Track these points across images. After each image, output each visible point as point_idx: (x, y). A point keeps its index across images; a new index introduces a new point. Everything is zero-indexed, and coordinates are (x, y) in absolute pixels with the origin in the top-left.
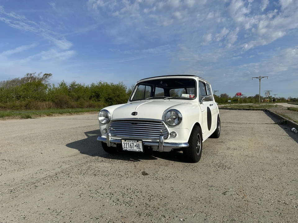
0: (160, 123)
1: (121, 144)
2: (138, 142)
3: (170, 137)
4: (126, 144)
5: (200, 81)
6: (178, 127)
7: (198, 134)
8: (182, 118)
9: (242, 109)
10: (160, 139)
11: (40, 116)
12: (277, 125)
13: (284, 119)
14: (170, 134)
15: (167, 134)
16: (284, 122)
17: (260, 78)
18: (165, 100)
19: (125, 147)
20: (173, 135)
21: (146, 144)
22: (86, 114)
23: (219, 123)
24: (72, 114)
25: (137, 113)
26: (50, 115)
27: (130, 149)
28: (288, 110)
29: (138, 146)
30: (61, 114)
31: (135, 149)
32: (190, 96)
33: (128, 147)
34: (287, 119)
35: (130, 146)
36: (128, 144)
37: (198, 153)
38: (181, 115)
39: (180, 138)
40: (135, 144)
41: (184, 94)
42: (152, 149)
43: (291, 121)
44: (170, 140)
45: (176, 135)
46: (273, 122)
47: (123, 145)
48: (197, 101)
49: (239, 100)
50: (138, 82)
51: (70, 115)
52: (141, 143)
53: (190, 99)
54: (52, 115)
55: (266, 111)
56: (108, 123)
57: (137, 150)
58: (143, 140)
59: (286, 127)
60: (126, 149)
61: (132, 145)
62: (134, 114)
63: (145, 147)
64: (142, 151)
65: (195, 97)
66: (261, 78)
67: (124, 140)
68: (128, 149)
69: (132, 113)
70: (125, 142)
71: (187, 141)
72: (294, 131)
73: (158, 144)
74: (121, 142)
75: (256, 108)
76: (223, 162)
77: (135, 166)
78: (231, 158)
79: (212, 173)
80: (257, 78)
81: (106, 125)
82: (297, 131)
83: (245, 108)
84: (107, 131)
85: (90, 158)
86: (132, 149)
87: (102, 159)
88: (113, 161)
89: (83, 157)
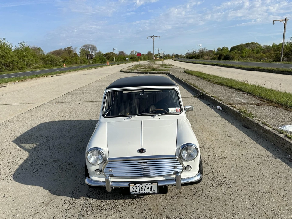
0: (175, 159)
1: (128, 188)
2: (152, 184)
3: (185, 171)
4: (135, 188)
9: (148, 73)
12: (198, 99)
13: (200, 92)
14: (185, 168)
15: (182, 169)
16: (201, 95)
17: (153, 38)
19: (134, 190)
21: (160, 184)
25: (145, 150)
27: (141, 191)
31: (148, 191)
32: (176, 109)
33: (138, 190)
35: (142, 188)
36: (138, 188)
41: (170, 108)
45: (191, 168)
47: (131, 189)
48: (184, 115)
52: (156, 185)
53: (178, 113)
56: (101, 163)
57: (150, 192)
60: (135, 192)
61: (144, 188)
62: (141, 151)
63: (160, 187)
65: (181, 110)
67: (133, 184)
68: (138, 193)
70: (135, 186)
72: (220, 109)
73: (175, 183)
74: (129, 186)
75: (159, 72)
76: (216, 174)
77: (150, 209)
78: (215, 165)
79: (225, 198)
80: (151, 37)
81: (99, 165)
82: (222, 110)
83: (151, 72)
84: (101, 171)
85: (77, 204)
86: (144, 191)
87: (95, 202)
88: (113, 204)
89: (65, 203)
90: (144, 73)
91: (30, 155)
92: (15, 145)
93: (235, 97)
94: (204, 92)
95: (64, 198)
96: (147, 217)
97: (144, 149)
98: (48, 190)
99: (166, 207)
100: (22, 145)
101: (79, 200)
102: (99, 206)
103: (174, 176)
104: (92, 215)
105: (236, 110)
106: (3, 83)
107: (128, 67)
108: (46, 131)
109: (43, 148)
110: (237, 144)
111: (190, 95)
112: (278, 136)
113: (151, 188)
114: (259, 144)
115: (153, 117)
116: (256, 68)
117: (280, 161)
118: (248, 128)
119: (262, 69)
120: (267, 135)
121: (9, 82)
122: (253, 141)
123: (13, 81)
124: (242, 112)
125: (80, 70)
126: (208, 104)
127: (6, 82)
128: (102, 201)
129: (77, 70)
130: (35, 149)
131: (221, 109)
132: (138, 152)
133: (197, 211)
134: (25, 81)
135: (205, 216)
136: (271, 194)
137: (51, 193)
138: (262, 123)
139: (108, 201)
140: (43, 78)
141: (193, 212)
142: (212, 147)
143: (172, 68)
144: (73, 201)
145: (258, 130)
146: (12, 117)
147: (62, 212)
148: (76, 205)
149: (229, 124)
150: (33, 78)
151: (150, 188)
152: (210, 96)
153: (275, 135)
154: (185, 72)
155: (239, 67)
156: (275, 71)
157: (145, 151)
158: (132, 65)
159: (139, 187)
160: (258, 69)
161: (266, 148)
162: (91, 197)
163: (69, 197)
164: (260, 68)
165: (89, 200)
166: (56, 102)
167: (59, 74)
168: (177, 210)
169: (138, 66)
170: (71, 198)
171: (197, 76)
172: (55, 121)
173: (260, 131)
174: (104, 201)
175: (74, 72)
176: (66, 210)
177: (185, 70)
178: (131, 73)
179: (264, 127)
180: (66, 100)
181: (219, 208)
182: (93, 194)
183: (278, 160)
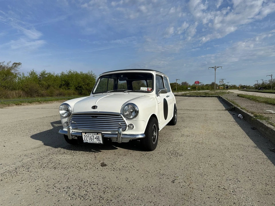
0: (119, 116)
1: (82, 137)
2: (98, 134)
3: (128, 129)
4: (86, 137)
5: (157, 75)
6: (135, 119)
7: (154, 125)
8: (138, 111)
9: (199, 96)
10: (118, 131)
11: (9, 105)
12: (227, 112)
13: (233, 106)
14: (128, 126)
15: (125, 126)
16: (233, 108)
17: (215, 68)
18: (125, 93)
19: (86, 139)
20: (131, 127)
21: (105, 136)
22: (55, 102)
23: (175, 112)
24: (41, 103)
25: (97, 106)
26: (19, 104)
27: (90, 141)
28: (238, 97)
29: (97, 138)
30: (30, 103)
31: (95, 141)
32: (148, 89)
33: (88, 139)
34: (236, 106)
35: (91, 138)
36: (88, 137)
37: (154, 142)
38: (138, 108)
39: (137, 129)
40: (95, 136)
41: (142, 88)
42: (111, 140)
43: (238, 107)
44: (128, 132)
45: (133, 127)
46: (224, 109)
47: (84, 137)
48: (154, 94)
49: (197, 87)
50: (100, 75)
51: (40, 104)
52: (101, 135)
53: (148, 92)
54: (21, 104)
55: (220, 98)
56: (69, 116)
57: (97, 142)
58: (102, 132)
59: (234, 113)
60: (86, 141)
61: (92, 137)
62: (94, 107)
63: (104, 139)
64: (102, 143)
65: (152, 90)
66: (216, 68)
67: (85, 133)
68: (88, 142)
69: (93, 107)
70: (86, 135)
71: (143, 132)
72: (241, 117)
73: (117, 137)
74: (82, 134)
75: (211, 95)
77: (96, 158)
79: (166, 161)
80: (213, 68)
81: (67, 118)
83: (202, 95)
84: (68, 124)
86: (92, 141)
87: (64, 151)
88: (75, 152)
89: (46, 149)
90: (195, 96)
95: (48, 147)
98: (43, 143)
99: (109, 158)
100: (55, 124)
101: (56, 149)
104: (55, 155)
105: (252, 116)
110: (227, 137)
118: (255, 129)
128: (70, 151)
132: (91, 108)
133: (130, 163)
136: (214, 165)
141: (127, 163)
144: (52, 149)
145: (262, 129)
147: (40, 152)
168: (115, 161)
177: (239, 94)
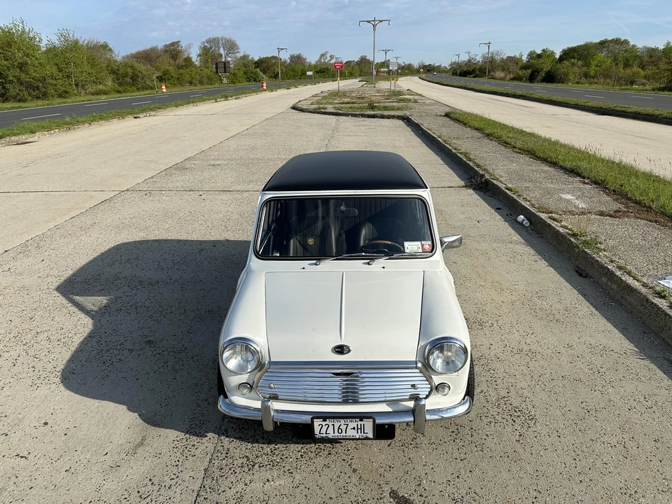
0: (413, 369)
1: (311, 427)
2: (361, 420)
4: (325, 427)
6: (455, 373)
9: (359, 115)
12: (471, 191)
13: (479, 174)
14: (436, 388)
15: (429, 390)
16: (482, 183)
17: (374, 23)
19: (323, 431)
21: (379, 421)
25: (348, 347)
27: (336, 434)
32: (422, 245)
33: (330, 430)
34: (487, 177)
35: (339, 428)
36: (331, 427)
41: (409, 243)
43: (498, 184)
45: (449, 389)
46: (461, 183)
47: (317, 428)
48: (441, 260)
52: (372, 423)
57: (357, 436)
60: (324, 435)
61: (343, 427)
62: (340, 349)
64: (370, 436)
65: (434, 247)
66: (376, 22)
67: (322, 420)
68: (331, 436)
70: (324, 423)
71: (465, 391)
72: (524, 223)
73: (412, 419)
74: (313, 422)
75: (386, 113)
76: (503, 393)
77: (355, 471)
78: (502, 370)
79: (521, 451)
80: (368, 22)
81: (249, 374)
82: (528, 224)
83: (365, 113)
84: (251, 387)
85: (199, 450)
86: (344, 434)
87: (238, 449)
88: (277, 453)
89: (173, 445)
90: (350, 114)
91: (95, 325)
92: (61, 300)
93: (562, 191)
94: (490, 174)
95: (172, 434)
96: (350, 488)
97: (346, 346)
98: (136, 414)
99: (390, 467)
100: (77, 298)
101: (205, 440)
102: (246, 457)
103: (411, 404)
104: (233, 478)
105: (561, 230)
106: (26, 133)
107: (313, 96)
108: (128, 265)
109: (123, 308)
110: (557, 317)
111: (457, 181)
112: (653, 303)
113: (359, 427)
114: (608, 319)
115: (369, 264)
116: (618, 108)
117: (652, 366)
118: (586, 277)
119: (631, 113)
120: (628, 297)
121: (39, 131)
122: (594, 310)
123: (49, 129)
124: (574, 235)
125: (199, 101)
126: (497, 209)
127: (33, 132)
128: (254, 445)
129: (193, 102)
130: (105, 310)
131: (526, 223)
132: (332, 351)
133: (457, 480)
134: (74, 129)
135: (475, 493)
136: (622, 448)
137: (145, 420)
138: (620, 268)
139: (265, 446)
140: (115, 121)
141: (449, 481)
142: (499, 322)
143: (416, 101)
144: (192, 443)
145: (609, 284)
146: (52, 225)
147: (170, 466)
148: (197, 453)
149: (542, 265)
150: (92, 121)
151: (358, 429)
152: (502, 186)
153: (648, 300)
154: (447, 115)
155: (577, 104)
156: (665, 118)
157: (349, 351)
158: (322, 92)
159: (333, 425)
160: (623, 111)
161: (624, 331)
162: (229, 434)
163: (183, 432)
164: (629, 110)
165: (226, 440)
166: (146, 190)
167: (152, 113)
168: (413, 476)
169: (336, 94)
170: (188, 436)
171: (476, 129)
172: (148, 241)
173: (613, 286)
174: (257, 445)
175: (185, 107)
176: (177, 463)
177: (448, 110)
178: (318, 113)
179: (623, 278)
180: (170, 185)
181: (505, 475)
182: (233, 428)
183: (647, 362)
